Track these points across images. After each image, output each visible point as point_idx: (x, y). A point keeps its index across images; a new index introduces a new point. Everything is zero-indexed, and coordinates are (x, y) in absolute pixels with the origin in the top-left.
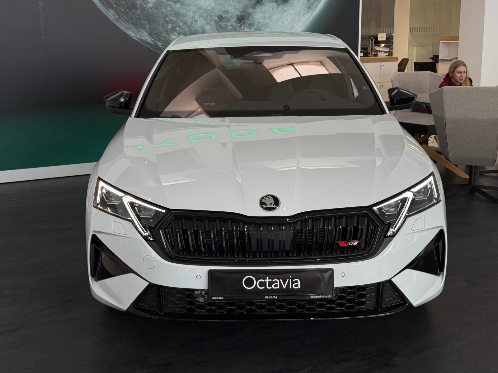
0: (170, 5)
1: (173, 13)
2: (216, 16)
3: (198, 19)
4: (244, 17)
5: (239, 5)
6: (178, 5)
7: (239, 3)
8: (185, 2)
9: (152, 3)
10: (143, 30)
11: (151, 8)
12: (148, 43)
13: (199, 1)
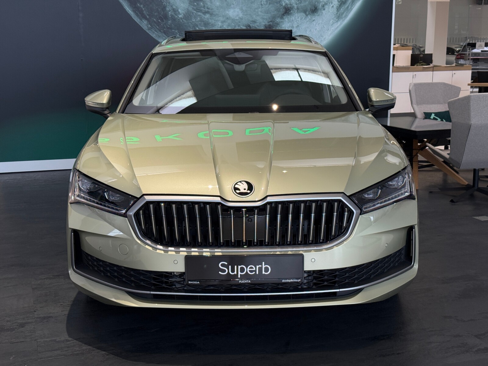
0: (200, 15)
1: (202, 23)
2: (244, 26)
4: (272, 26)
5: (267, 15)
6: (207, 16)
7: (267, 13)
8: (214, 13)
9: (182, 14)
11: (181, 18)
13: (227, 12)
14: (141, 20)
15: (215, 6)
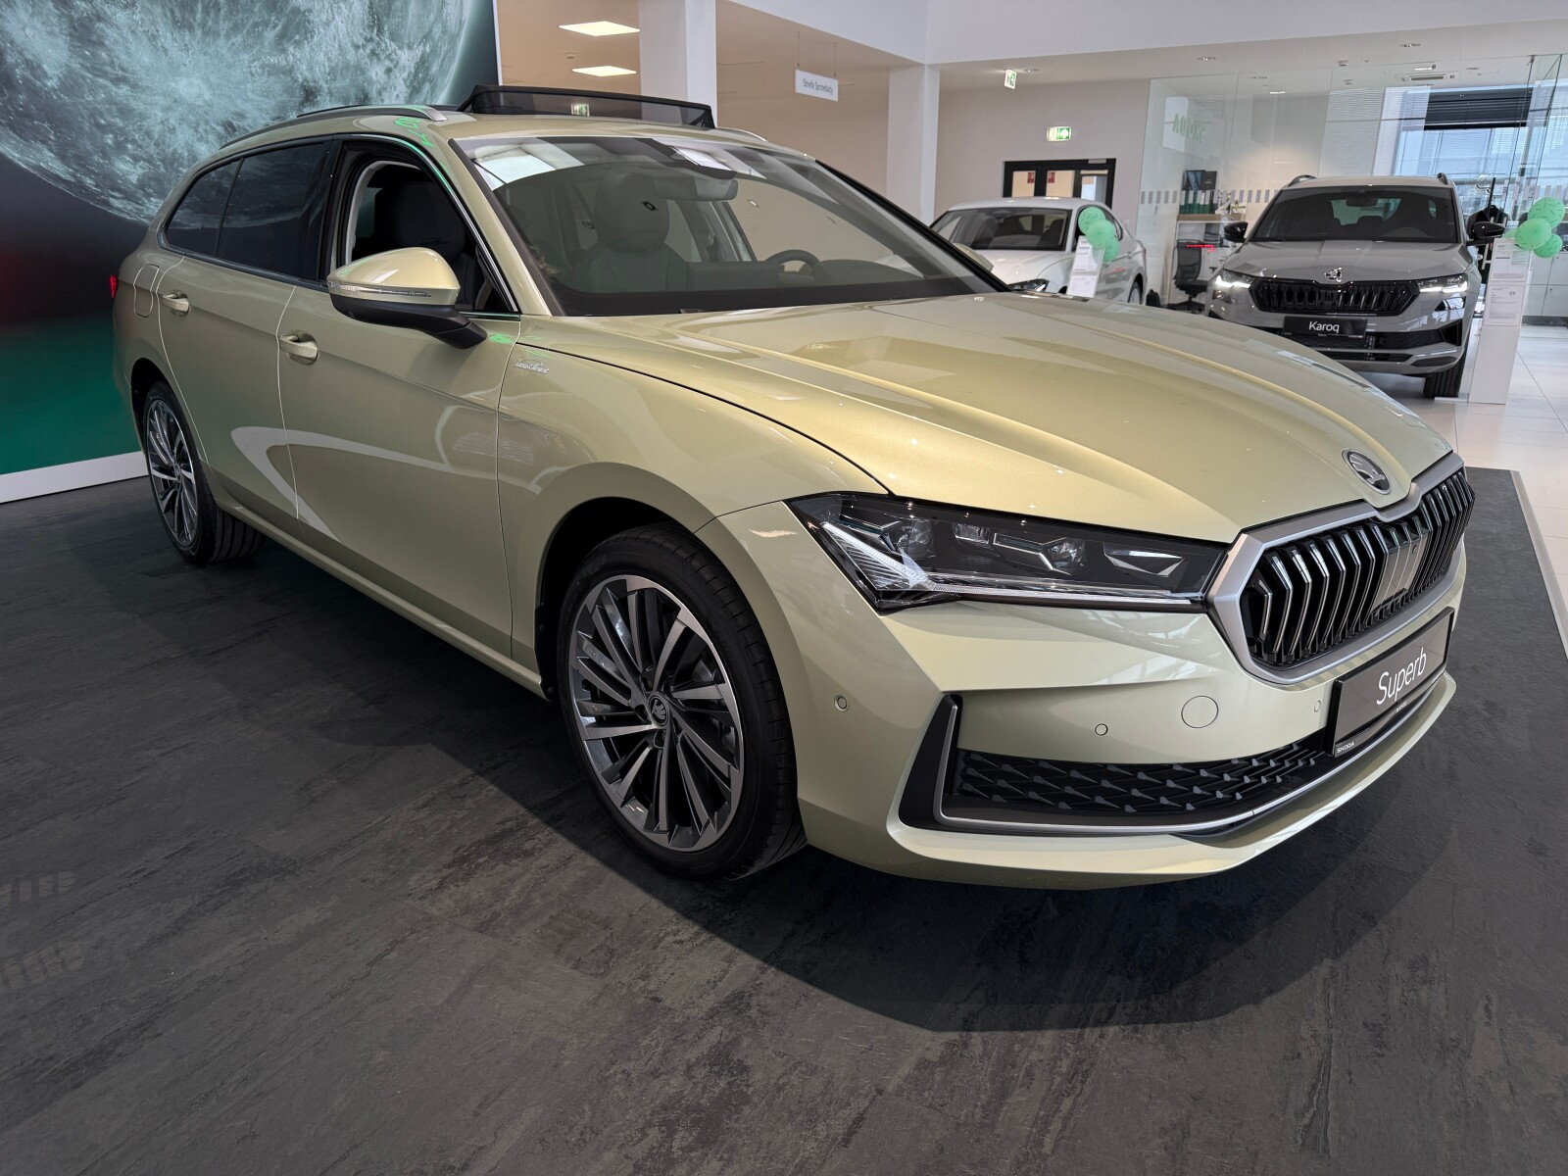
0: (104, 87)
1: (114, 107)
2: (218, 124)
3: (177, 127)
5: (268, 101)
6: (124, 90)
7: (267, 97)
8: (140, 84)
9: (55, 79)
10: (40, 145)
11: (54, 90)
12: (57, 178)
13: (173, 85)
15: (142, 66)
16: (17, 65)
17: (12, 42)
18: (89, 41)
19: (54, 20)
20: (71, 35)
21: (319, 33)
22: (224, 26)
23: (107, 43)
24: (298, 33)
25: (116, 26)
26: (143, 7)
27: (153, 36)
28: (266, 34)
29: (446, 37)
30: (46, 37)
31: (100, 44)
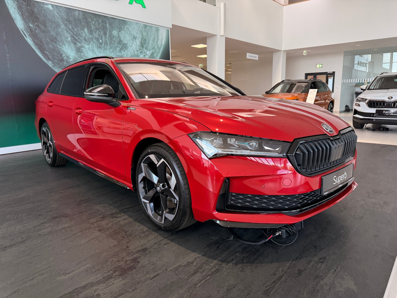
14: (48, 61)
15: (90, 56)
16: (65, 57)
17: (64, 52)
18: (80, 51)
19: (73, 47)
20: (76, 50)
21: (129, 48)
22: (108, 47)
23: (83, 52)
24: (124, 48)
25: (86, 48)
26: (92, 44)
27: (93, 50)
28: (117, 49)
29: (158, 48)
30: (71, 51)
31: (82, 52)
